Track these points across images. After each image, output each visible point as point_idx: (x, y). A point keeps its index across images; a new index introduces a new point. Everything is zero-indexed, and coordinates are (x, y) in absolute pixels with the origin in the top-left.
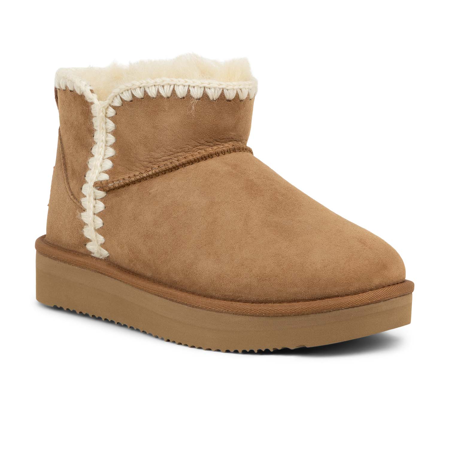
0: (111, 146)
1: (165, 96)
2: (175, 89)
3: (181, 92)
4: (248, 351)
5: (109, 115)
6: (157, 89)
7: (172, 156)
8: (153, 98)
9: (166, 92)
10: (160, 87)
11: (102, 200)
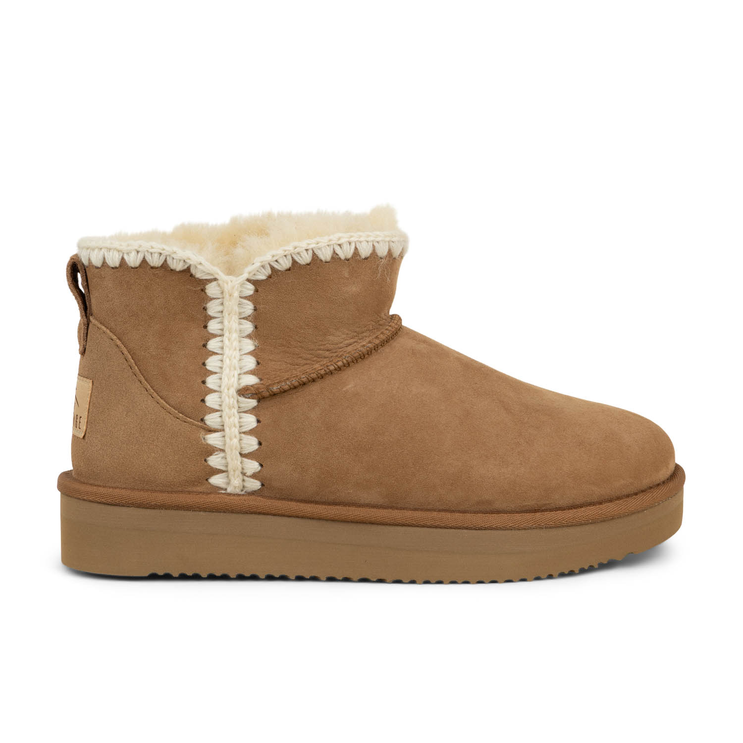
0: (249, 336)
1: (343, 257)
2: (358, 247)
3: (365, 251)
4: (566, 572)
5: (244, 293)
6: (332, 250)
7: (356, 338)
8: (327, 262)
9: (346, 252)
10: (335, 245)
11: (253, 411)
